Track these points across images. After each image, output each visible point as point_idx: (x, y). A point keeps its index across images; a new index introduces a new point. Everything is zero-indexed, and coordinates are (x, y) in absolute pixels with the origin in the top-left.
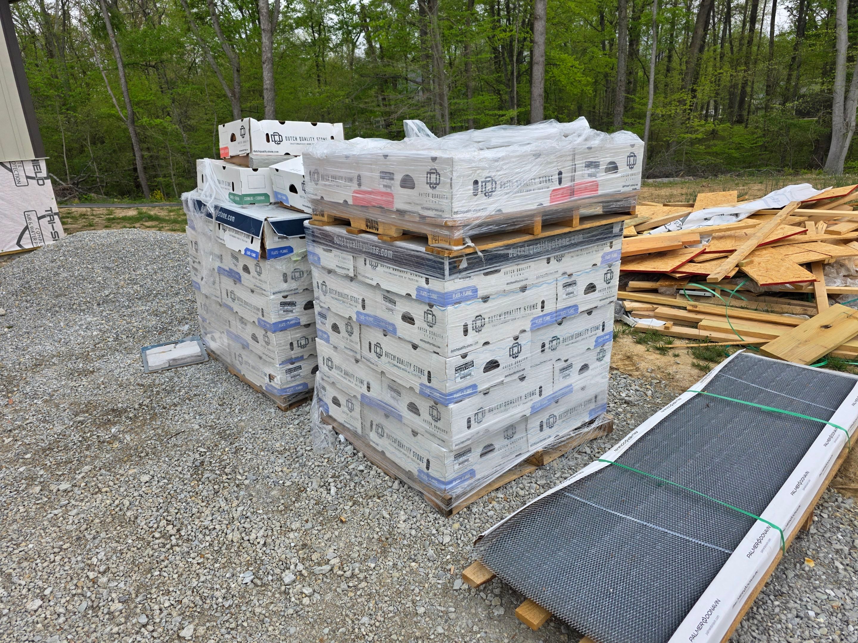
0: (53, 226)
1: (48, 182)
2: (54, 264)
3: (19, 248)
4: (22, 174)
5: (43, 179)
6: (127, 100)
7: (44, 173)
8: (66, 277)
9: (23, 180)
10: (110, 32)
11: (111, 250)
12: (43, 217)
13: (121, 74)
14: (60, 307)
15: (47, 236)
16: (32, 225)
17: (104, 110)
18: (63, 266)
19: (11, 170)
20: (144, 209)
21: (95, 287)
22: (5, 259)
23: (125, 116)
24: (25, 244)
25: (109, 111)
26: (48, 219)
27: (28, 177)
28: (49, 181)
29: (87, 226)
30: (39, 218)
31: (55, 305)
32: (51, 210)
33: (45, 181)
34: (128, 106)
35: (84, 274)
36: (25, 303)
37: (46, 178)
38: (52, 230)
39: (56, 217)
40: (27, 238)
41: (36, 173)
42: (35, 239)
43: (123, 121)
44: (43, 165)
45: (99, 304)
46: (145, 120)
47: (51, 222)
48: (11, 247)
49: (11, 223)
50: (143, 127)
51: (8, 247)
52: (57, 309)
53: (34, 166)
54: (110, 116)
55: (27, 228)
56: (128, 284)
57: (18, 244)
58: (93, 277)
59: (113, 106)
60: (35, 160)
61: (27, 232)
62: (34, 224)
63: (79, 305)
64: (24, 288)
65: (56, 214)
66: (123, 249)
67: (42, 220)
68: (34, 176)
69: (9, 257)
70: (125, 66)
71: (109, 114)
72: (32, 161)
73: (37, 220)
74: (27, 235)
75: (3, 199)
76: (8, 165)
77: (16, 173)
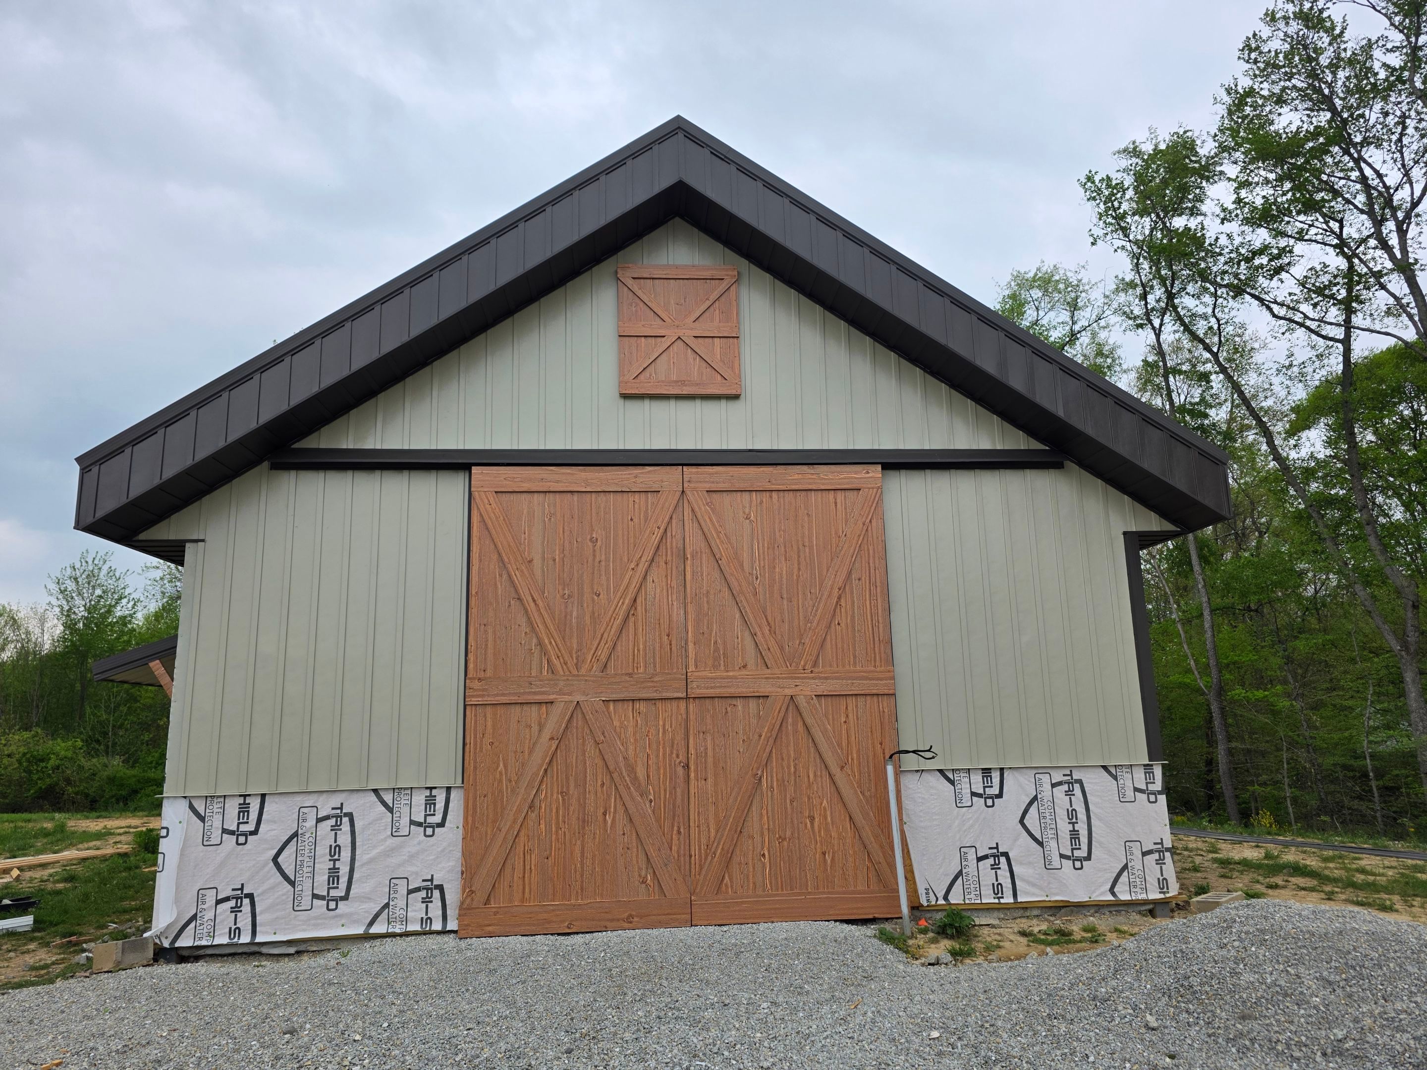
0: (1161, 868)
1: (1163, 799)
2: (1224, 952)
3: (1112, 898)
4: (1129, 784)
5: (1154, 793)
6: (1212, 662)
7: (1158, 786)
8: (1252, 983)
9: (1130, 793)
10: (1197, 568)
11: (1330, 947)
12: (1150, 852)
13: (1207, 625)
14: (1253, 1041)
15: (1152, 884)
16: (1133, 863)
17: (1175, 678)
18: (1243, 959)
19: (1115, 778)
20: (1274, 849)
21: (1310, 1016)
22: (1092, 911)
23: (1206, 686)
24: (1120, 892)
25: (1180, 680)
26: (1156, 856)
27: (1136, 790)
28: (1164, 797)
29: (1189, 870)
30: (1144, 854)
31: (1241, 1035)
32: (1162, 843)
33: (1158, 796)
34: (1214, 671)
35: (1283, 983)
36: (1185, 1015)
37: (1160, 793)
38: (1159, 876)
39: (1167, 854)
40: (1123, 884)
41: (1147, 783)
42: (1135, 887)
43: (1203, 694)
44: (1158, 772)
45: (1324, 1054)
46: (1238, 692)
47: (1160, 862)
48: (1102, 894)
49: (1106, 856)
50: (1233, 702)
51: (1097, 893)
52: (1247, 1043)
53: (1145, 773)
54: (1183, 686)
55: (1125, 867)
56: (1382, 1026)
57: (1112, 891)
58: (1302, 993)
59: (1189, 671)
60: (1148, 765)
61: (1125, 873)
62: (1136, 863)
63: (1288, 1046)
64: (1182, 986)
65: (1168, 850)
66: (1355, 949)
67: (1148, 857)
68: (1145, 788)
69: (1096, 908)
70: (1212, 611)
71: (1180, 683)
72: (1145, 765)
73: (1140, 856)
74: (1124, 878)
75: (1100, 819)
76: (1113, 771)
77: (1122, 782)
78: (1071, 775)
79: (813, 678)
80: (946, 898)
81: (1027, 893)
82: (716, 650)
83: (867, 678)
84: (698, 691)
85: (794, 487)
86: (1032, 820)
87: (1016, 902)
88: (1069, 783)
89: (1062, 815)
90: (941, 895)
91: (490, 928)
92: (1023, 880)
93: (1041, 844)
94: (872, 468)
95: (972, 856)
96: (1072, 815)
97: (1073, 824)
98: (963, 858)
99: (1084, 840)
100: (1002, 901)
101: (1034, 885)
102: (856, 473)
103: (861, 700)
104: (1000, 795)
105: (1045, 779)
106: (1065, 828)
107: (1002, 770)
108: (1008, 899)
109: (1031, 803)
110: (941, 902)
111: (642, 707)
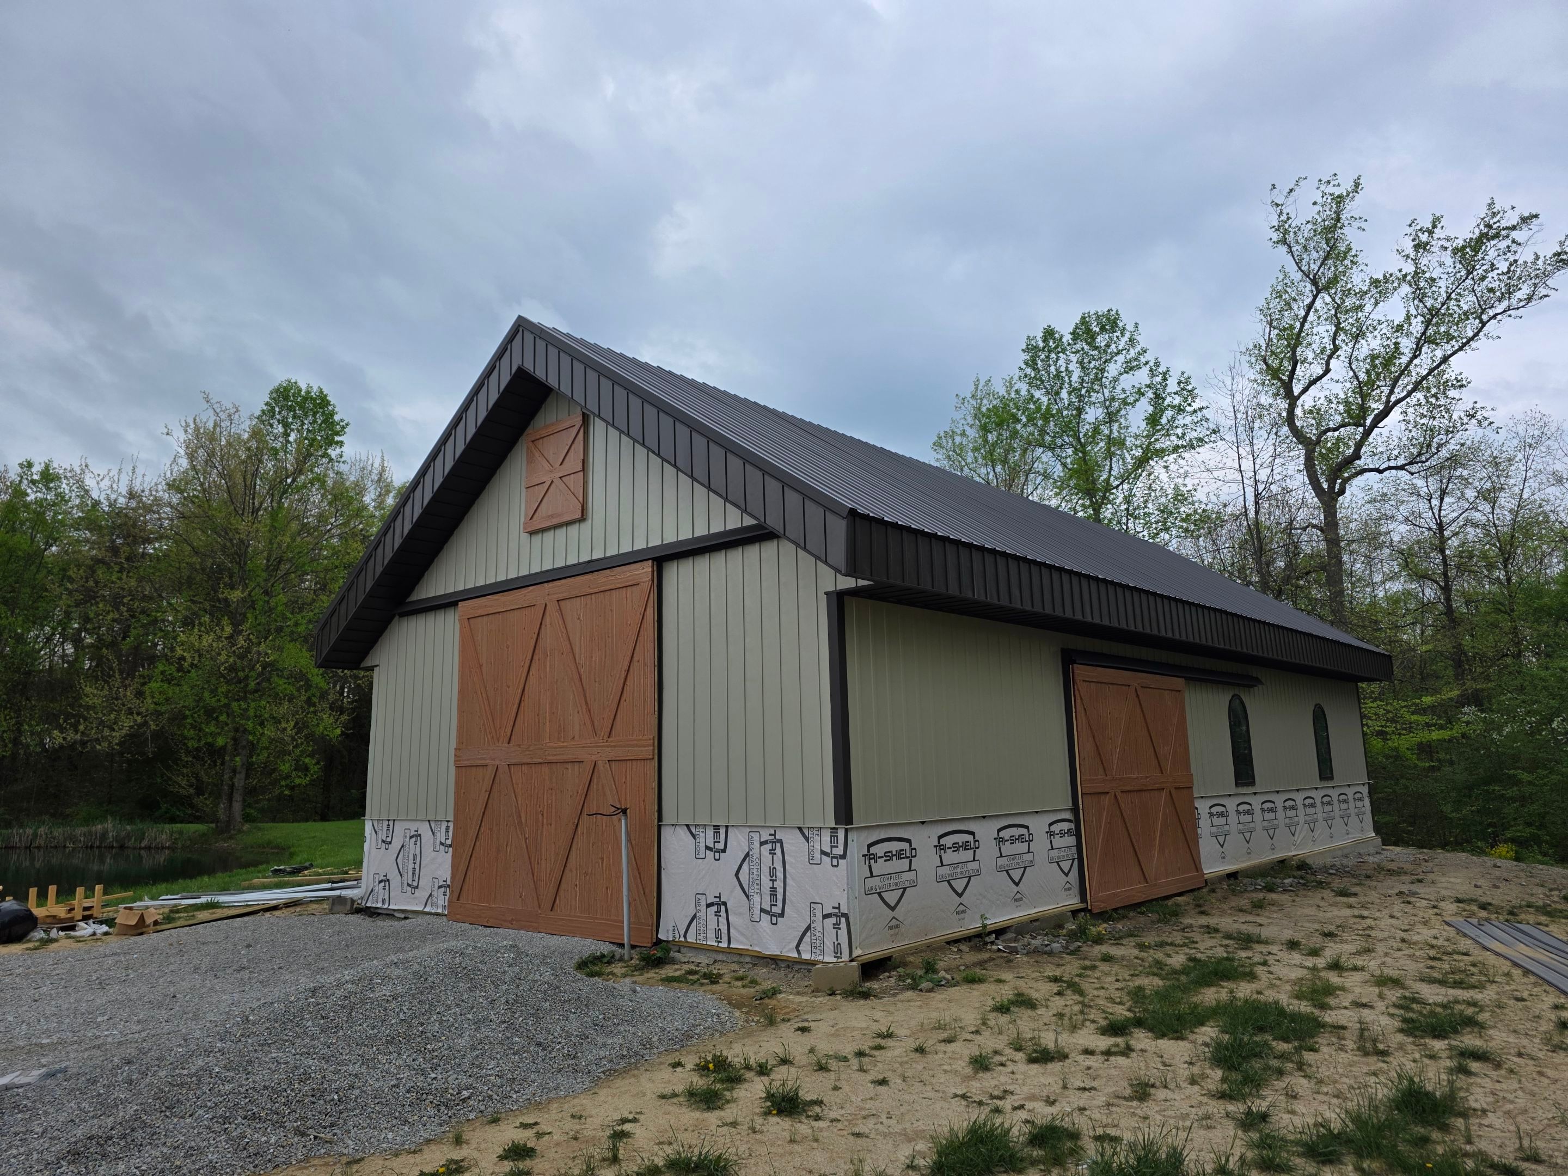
0: (837, 932)
3: (796, 955)
4: (818, 846)
5: (836, 857)
7: (840, 850)
9: (818, 856)
12: (829, 916)
15: (828, 947)
16: (815, 925)
19: (807, 839)
22: (781, 966)
24: (804, 951)
26: (834, 920)
27: (823, 852)
30: (825, 917)
32: (839, 908)
33: (839, 861)
37: (841, 858)
38: (835, 940)
39: (843, 920)
40: (807, 943)
41: (832, 847)
42: (816, 948)
44: (841, 836)
47: (836, 926)
48: (790, 950)
49: (795, 915)
51: (786, 949)
53: (831, 836)
55: (809, 927)
57: (797, 948)
60: (834, 829)
61: (809, 934)
62: (818, 924)
65: (843, 915)
67: (827, 920)
68: (830, 851)
69: (784, 963)
72: (831, 828)
73: (821, 918)
74: (807, 938)
75: (793, 879)
76: (806, 832)
77: (812, 844)
78: (774, 835)
79: (608, 747)
80: (685, 937)
81: (738, 941)
82: (560, 726)
83: (637, 746)
84: (549, 758)
85: (602, 589)
86: (744, 876)
87: (729, 947)
88: (773, 842)
89: (765, 870)
90: (682, 933)
91: (458, 916)
92: (735, 928)
93: (748, 897)
94: (646, 563)
95: (703, 903)
96: (773, 871)
97: (773, 881)
98: (697, 904)
99: (780, 897)
100: (720, 945)
101: (742, 934)
102: (636, 570)
103: (634, 763)
104: (724, 851)
105: (756, 837)
106: (767, 884)
107: (727, 827)
108: (724, 945)
109: (744, 860)
110: (682, 939)
111: (525, 768)
